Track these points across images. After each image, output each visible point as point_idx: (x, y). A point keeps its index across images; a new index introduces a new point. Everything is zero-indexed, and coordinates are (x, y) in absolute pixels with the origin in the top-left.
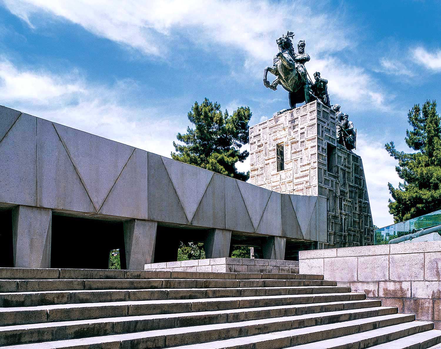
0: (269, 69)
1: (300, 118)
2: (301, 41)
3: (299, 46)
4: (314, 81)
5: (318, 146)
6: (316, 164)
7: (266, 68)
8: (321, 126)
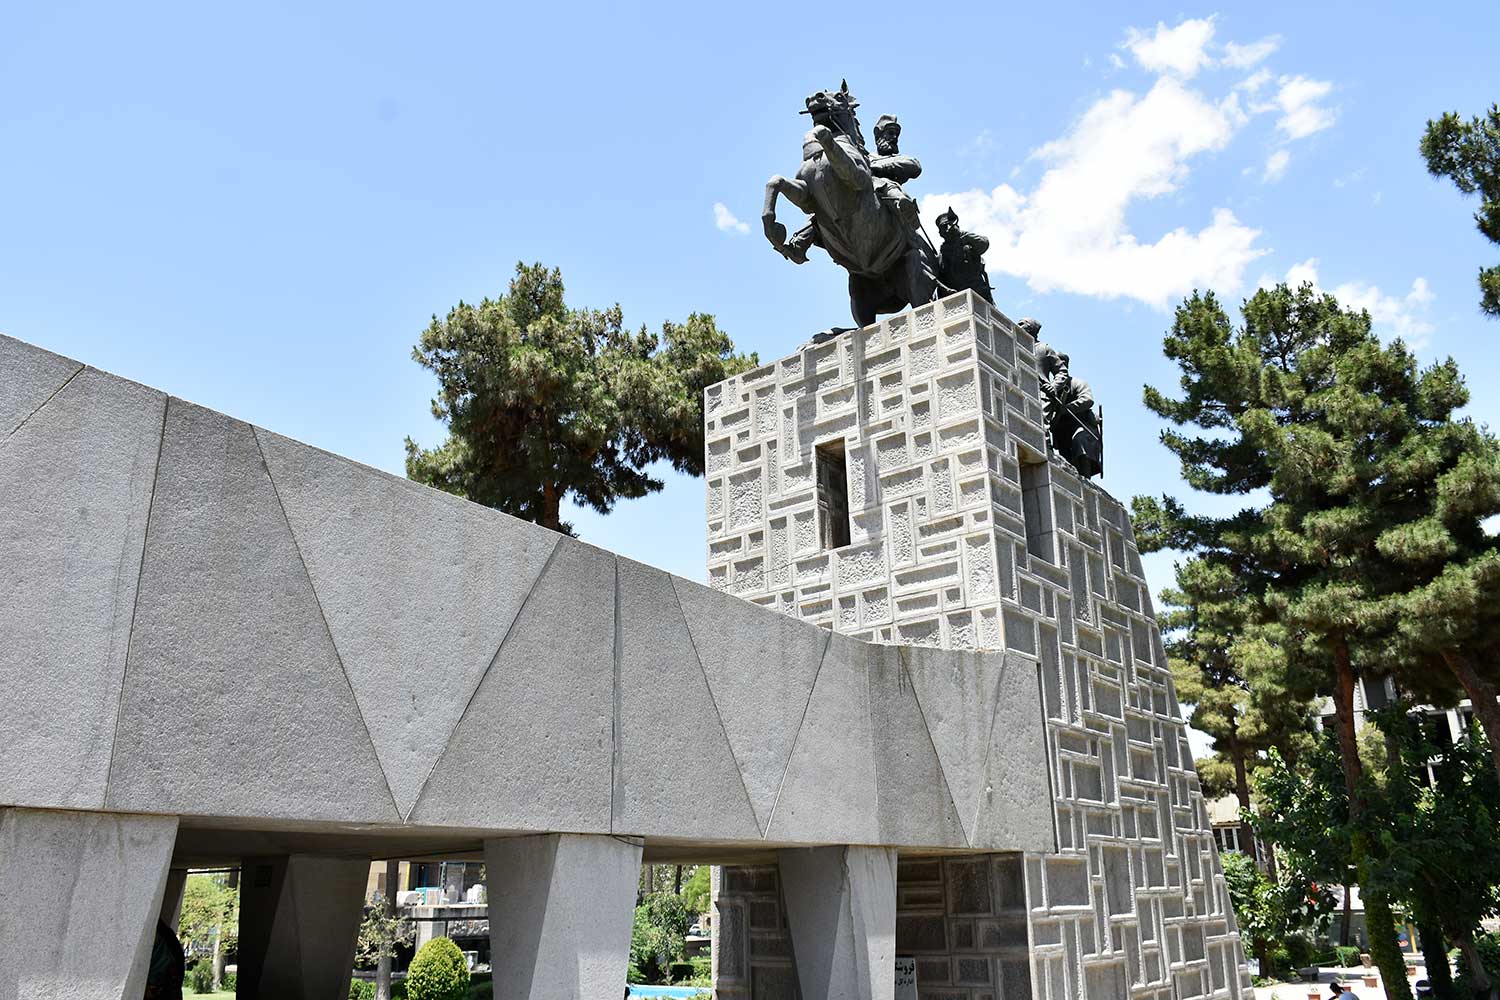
0: (781, 187)
1: (905, 351)
2: (885, 118)
3: (878, 133)
4: (937, 241)
5: (991, 456)
6: (989, 522)
7: (774, 179)
8: (991, 381)
